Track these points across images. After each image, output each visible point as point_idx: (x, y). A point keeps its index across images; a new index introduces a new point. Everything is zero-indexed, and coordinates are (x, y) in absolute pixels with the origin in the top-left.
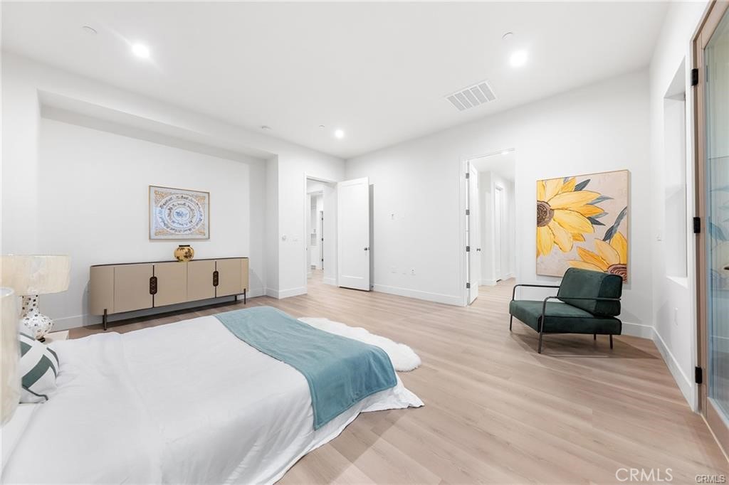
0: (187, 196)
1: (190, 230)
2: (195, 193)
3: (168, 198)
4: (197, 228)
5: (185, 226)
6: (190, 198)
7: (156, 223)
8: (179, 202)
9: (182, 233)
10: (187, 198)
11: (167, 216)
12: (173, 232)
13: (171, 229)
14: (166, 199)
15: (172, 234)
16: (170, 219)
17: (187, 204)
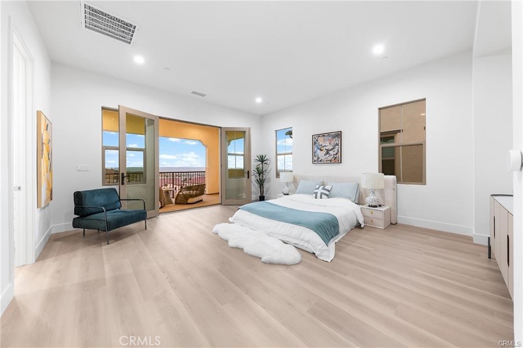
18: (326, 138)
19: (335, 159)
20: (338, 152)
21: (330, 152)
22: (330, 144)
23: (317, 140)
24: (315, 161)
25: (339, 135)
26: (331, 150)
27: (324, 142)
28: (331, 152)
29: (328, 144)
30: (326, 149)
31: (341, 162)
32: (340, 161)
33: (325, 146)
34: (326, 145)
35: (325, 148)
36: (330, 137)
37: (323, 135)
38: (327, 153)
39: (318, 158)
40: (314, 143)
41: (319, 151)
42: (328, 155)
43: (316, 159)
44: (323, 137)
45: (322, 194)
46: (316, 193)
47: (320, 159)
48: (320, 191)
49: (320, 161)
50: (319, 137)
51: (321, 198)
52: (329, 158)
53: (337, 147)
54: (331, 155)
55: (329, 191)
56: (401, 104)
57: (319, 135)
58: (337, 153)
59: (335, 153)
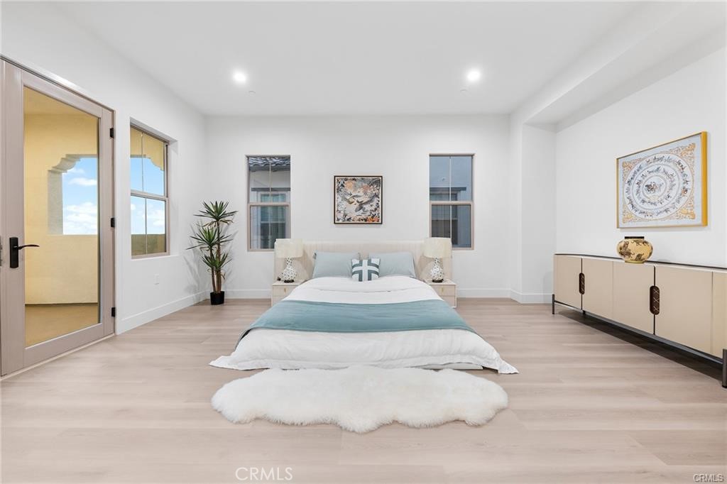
0: (661, 156)
1: (666, 211)
2: (675, 145)
3: (636, 168)
4: (678, 206)
5: (659, 205)
6: (666, 156)
7: (624, 206)
8: (650, 170)
9: (655, 217)
10: (661, 159)
11: (635, 193)
12: (642, 216)
13: (641, 213)
14: (633, 171)
15: (641, 220)
16: (639, 198)
17: (662, 168)
18: (359, 184)
19: (372, 217)
20: (378, 207)
21: (364, 206)
22: (365, 193)
23: (342, 185)
24: (338, 220)
25: (377, 181)
26: (366, 203)
27: (355, 190)
28: (367, 207)
29: (361, 193)
30: (358, 202)
31: (382, 223)
32: (380, 222)
33: (357, 196)
34: (359, 194)
35: (356, 199)
36: (365, 182)
37: (354, 178)
38: (361, 207)
39: (345, 215)
40: (337, 190)
41: (345, 203)
42: (361, 211)
43: (340, 216)
44: (354, 182)
45: (370, 272)
46: (360, 273)
47: (347, 217)
48: (365, 268)
49: (348, 220)
50: (346, 180)
51: (370, 279)
52: (363, 217)
53: (376, 199)
54: (367, 211)
55: (377, 267)
56: (450, 156)
57: (346, 178)
58: (376, 209)
59: (373, 208)
